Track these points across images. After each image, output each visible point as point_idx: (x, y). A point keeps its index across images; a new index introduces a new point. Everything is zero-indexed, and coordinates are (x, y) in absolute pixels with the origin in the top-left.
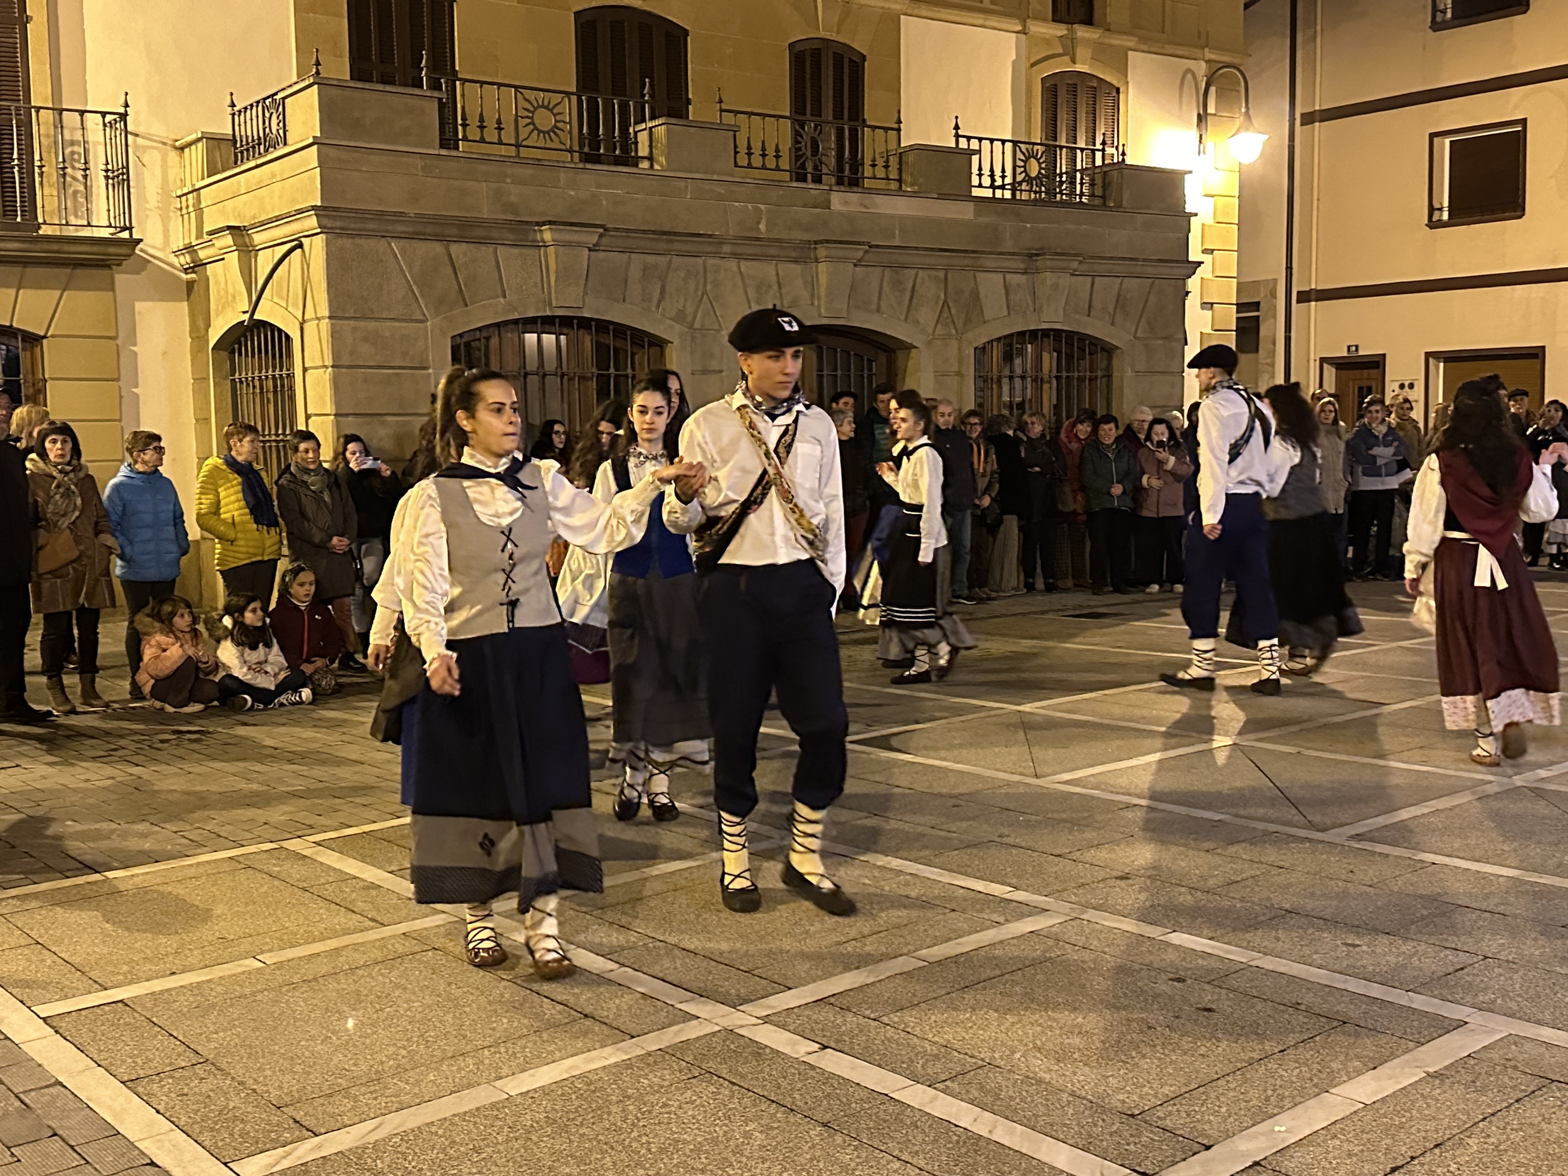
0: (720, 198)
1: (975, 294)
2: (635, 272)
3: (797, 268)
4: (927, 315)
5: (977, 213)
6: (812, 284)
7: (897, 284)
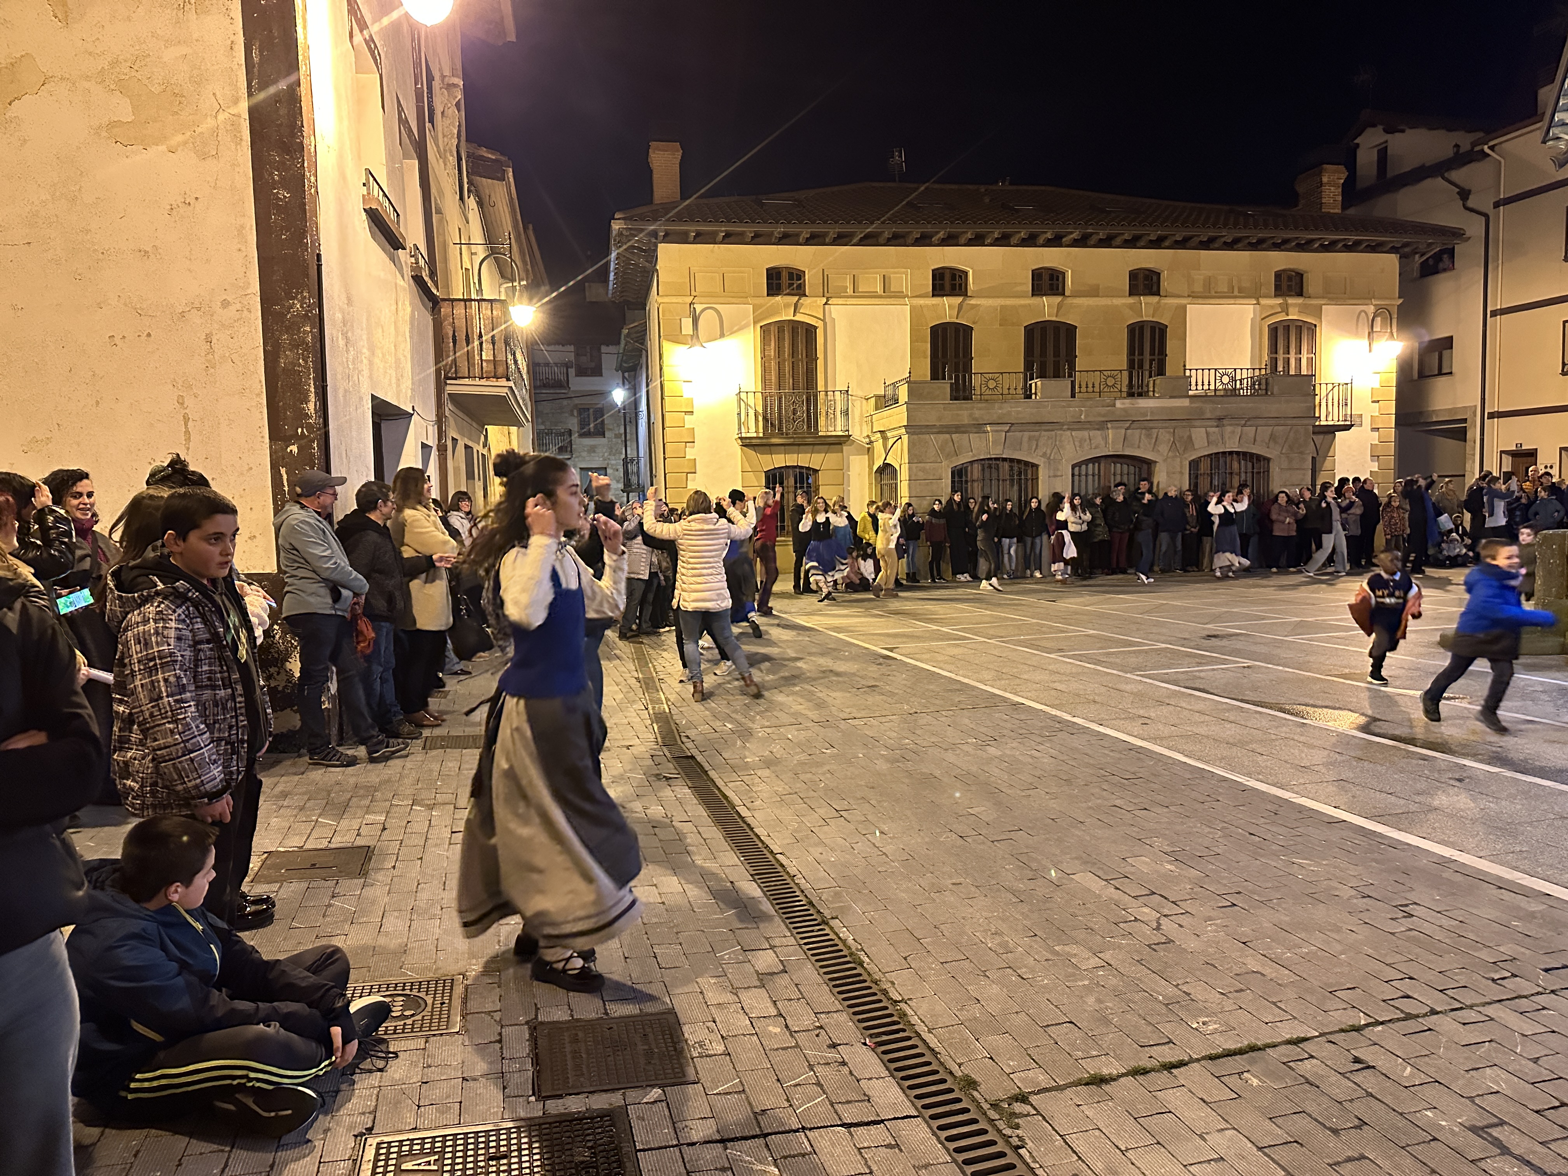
0: (1064, 407)
1: (1190, 437)
2: (1025, 439)
3: (1099, 432)
4: (1164, 448)
5: (1191, 402)
6: (1106, 438)
7: (1149, 436)
